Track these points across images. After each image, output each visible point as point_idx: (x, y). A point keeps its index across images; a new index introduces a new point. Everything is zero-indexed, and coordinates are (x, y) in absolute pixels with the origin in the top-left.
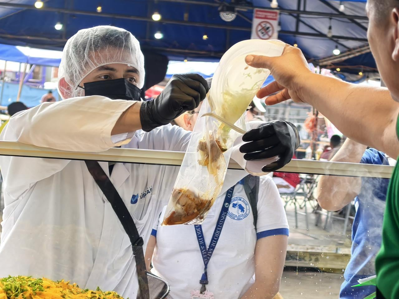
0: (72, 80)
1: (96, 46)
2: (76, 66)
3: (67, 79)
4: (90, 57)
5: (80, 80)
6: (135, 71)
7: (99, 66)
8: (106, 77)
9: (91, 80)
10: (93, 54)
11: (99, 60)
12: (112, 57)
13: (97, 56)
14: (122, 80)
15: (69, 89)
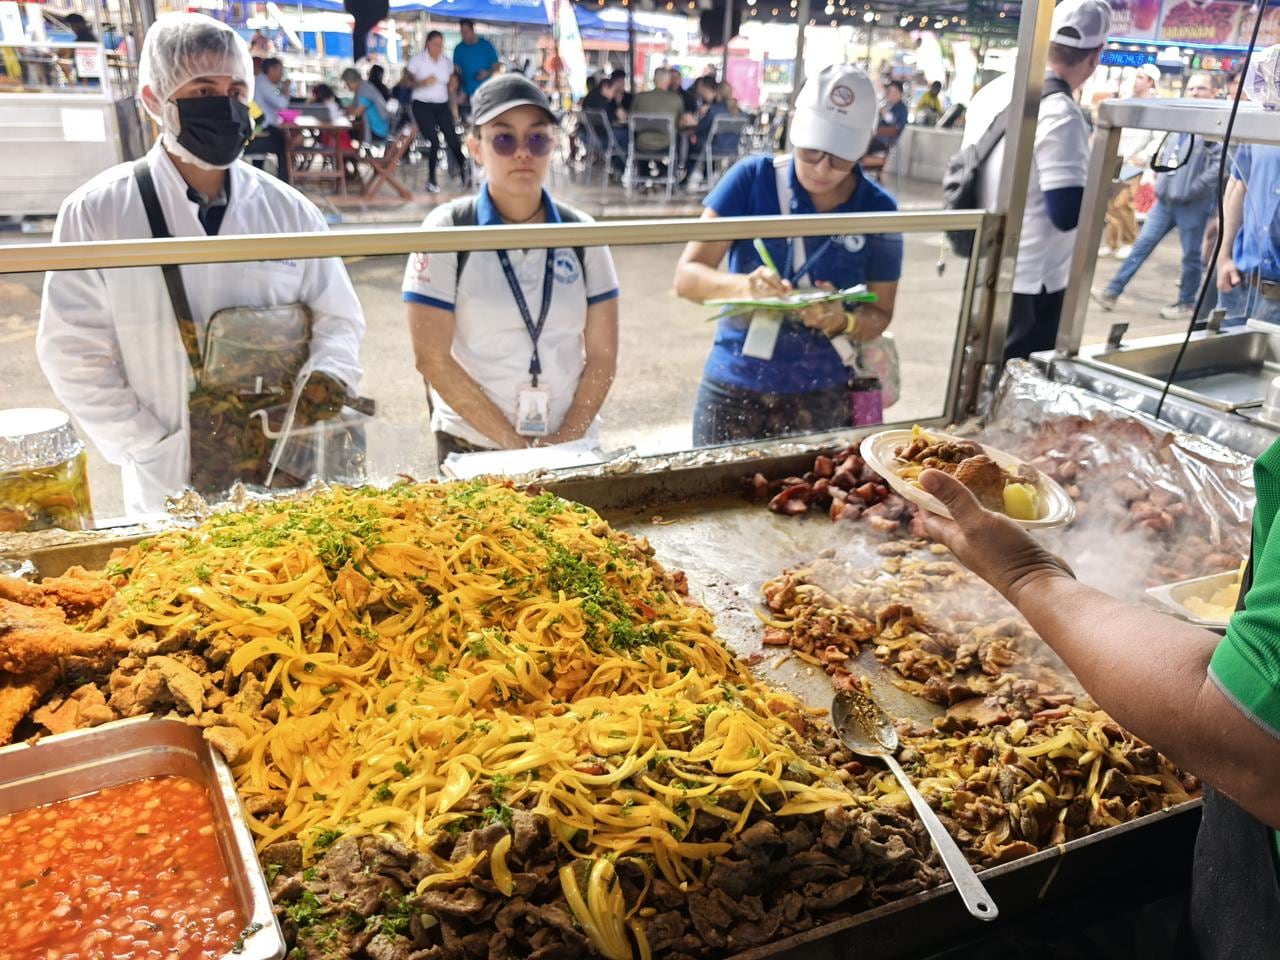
0: (159, 90)
1: (190, 50)
2: (165, 74)
3: (153, 88)
4: (182, 63)
5: (171, 93)
6: (242, 83)
7: (195, 76)
8: (203, 91)
9: (186, 95)
10: (186, 60)
11: (195, 70)
12: (211, 67)
13: (192, 65)
14: (226, 99)
15: (156, 100)
